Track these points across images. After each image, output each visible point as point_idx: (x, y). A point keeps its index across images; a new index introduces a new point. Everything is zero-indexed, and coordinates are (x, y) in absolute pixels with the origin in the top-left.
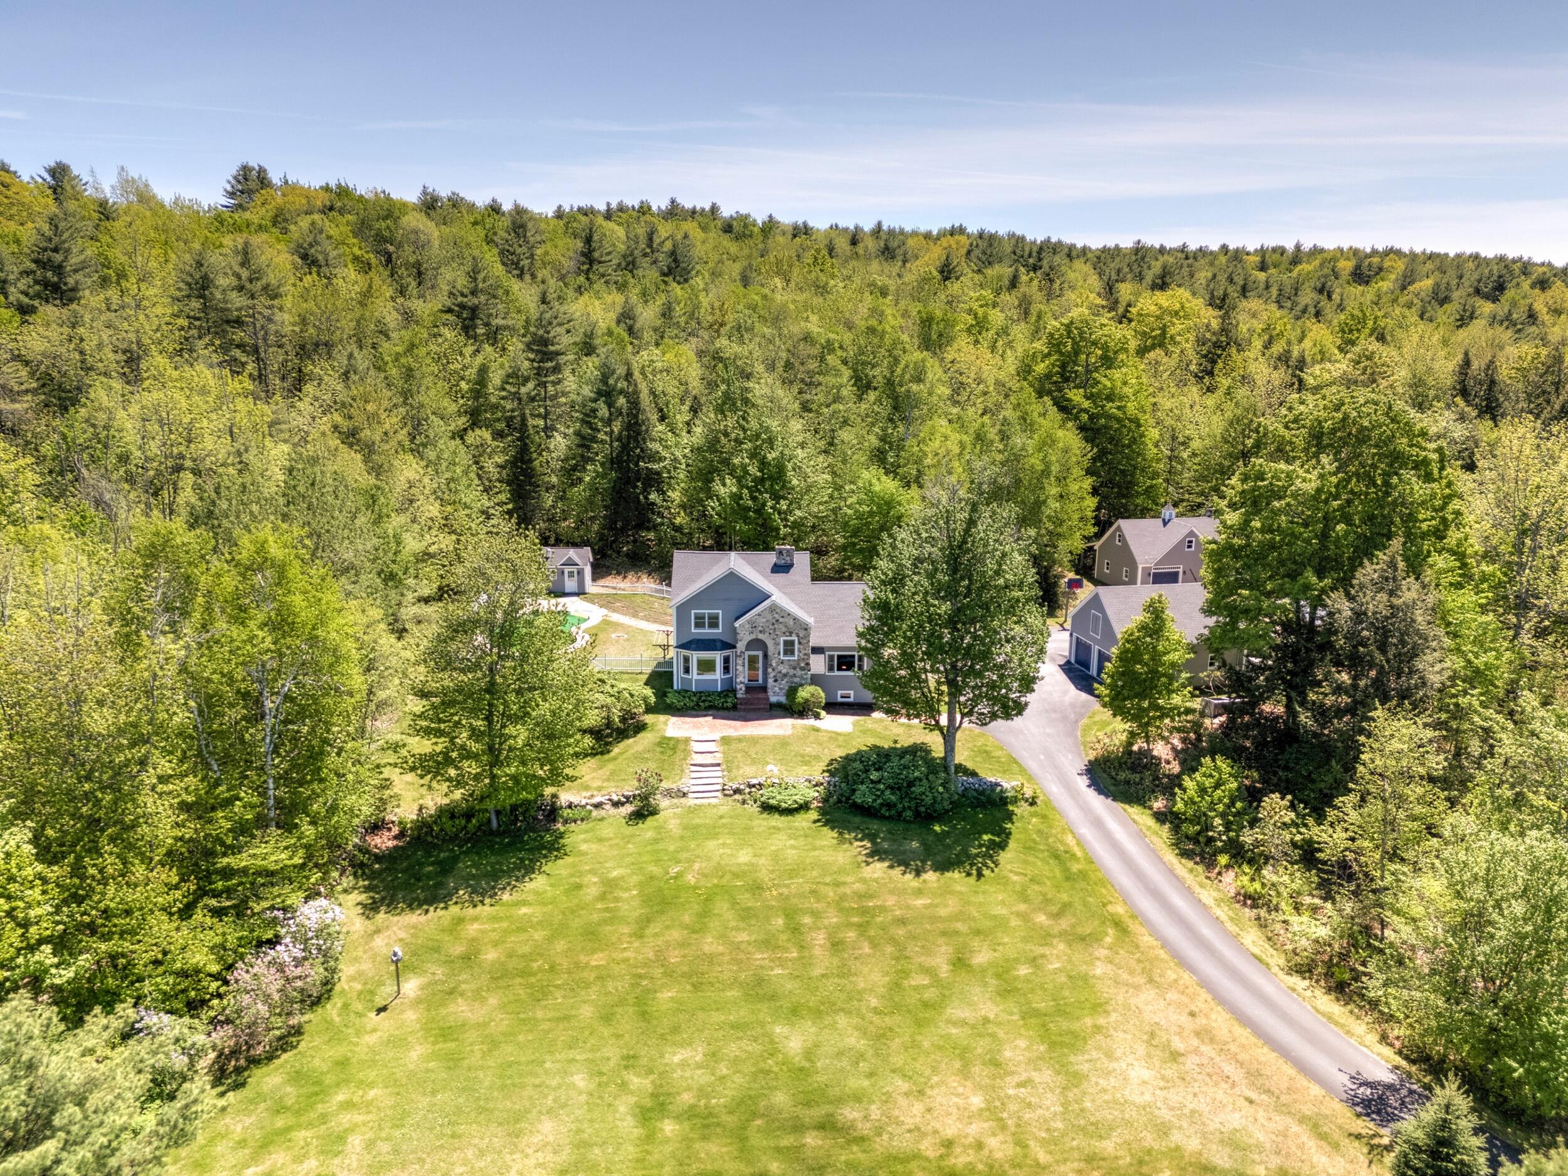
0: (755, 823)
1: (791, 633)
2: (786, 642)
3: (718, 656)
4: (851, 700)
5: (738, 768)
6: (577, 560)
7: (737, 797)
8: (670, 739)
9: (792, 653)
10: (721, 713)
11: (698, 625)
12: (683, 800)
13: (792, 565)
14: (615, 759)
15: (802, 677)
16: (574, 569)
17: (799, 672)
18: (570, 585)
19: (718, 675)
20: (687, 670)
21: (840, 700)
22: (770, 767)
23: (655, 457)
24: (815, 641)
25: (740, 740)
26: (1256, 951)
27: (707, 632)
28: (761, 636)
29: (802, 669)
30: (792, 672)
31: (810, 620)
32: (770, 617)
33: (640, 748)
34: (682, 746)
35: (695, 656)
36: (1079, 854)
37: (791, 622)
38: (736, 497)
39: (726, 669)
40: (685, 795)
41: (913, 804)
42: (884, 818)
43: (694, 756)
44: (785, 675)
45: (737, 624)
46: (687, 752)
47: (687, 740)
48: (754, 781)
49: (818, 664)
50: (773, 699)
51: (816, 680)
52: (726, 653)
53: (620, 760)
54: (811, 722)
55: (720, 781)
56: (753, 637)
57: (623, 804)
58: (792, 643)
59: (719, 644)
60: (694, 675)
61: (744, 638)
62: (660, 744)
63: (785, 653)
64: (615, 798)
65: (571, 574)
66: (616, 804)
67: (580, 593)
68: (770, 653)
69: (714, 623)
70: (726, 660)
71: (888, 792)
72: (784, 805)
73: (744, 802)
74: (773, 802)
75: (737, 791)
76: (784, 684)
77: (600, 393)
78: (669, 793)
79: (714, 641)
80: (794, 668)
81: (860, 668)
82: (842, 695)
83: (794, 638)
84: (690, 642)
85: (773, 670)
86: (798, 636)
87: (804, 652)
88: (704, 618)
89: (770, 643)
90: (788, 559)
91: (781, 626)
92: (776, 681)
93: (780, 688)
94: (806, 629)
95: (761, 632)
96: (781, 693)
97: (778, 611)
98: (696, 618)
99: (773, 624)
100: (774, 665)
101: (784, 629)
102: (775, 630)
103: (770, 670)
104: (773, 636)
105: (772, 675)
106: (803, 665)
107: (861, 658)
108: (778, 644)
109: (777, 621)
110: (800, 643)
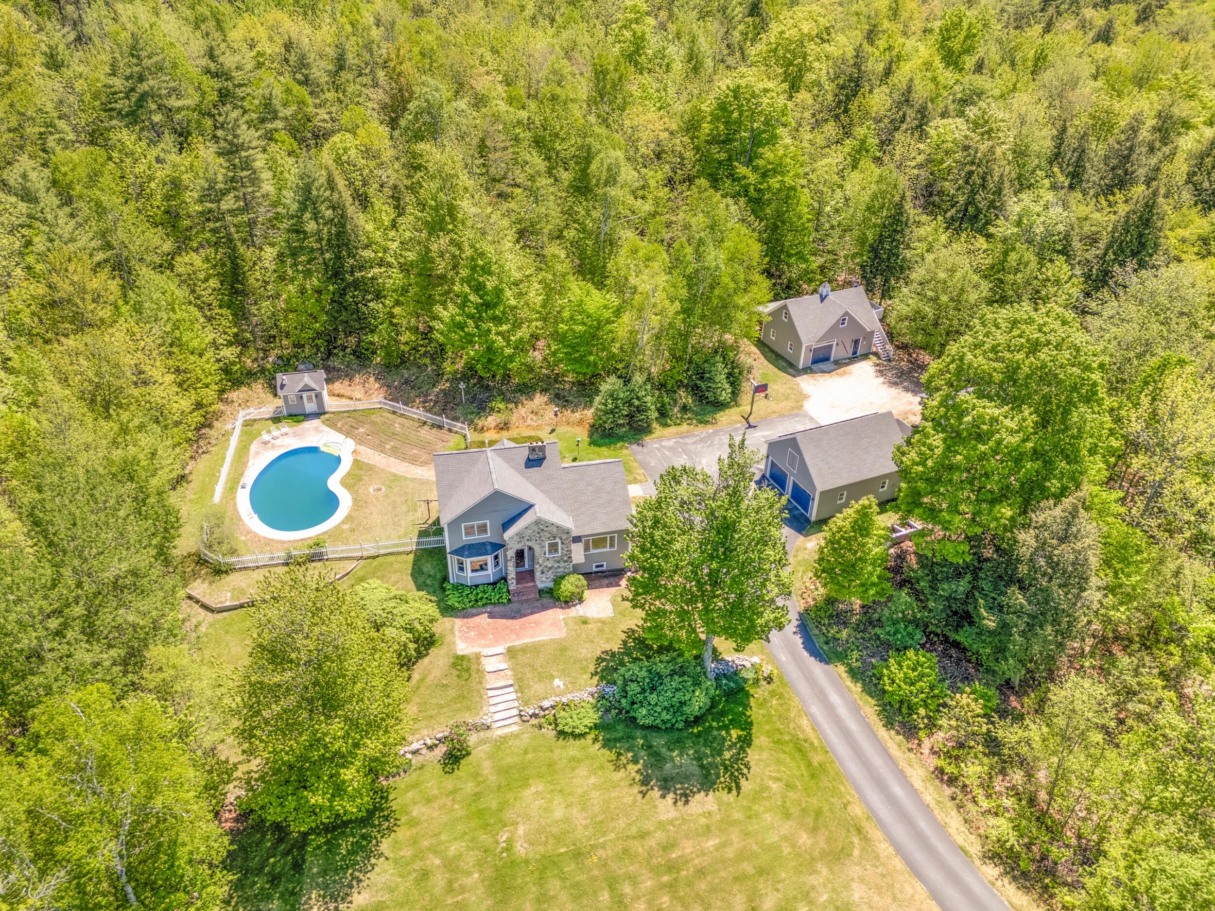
0: (557, 752)
1: (554, 538)
2: (550, 545)
3: (489, 559)
4: (604, 568)
5: (529, 687)
6: (313, 385)
7: (534, 721)
8: (463, 658)
9: (556, 551)
10: (498, 609)
11: (469, 533)
12: (488, 733)
13: (544, 458)
15: (565, 568)
16: (313, 394)
17: (562, 564)
18: (310, 406)
19: (490, 571)
20: (461, 569)
21: (595, 569)
22: (557, 682)
24: (574, 533)
25: (524, 649)
26: (960, 840)
27: (477, 538)
28: (528, 544)
29: (565, 561)
30: (556, 565)
31: (570, 525)
32: (536, 529)
33: (436, 673)
34: (474, 667)
35: (468, 561)
36: (816, 742)
37: (555, 529)
39: (497, 565)
40: (488, 727)
43: (488, 676)
44: (551, 568)
45: (504, 534)
46: (481, 672)
47: (478, 656)
48: (546, 704)
49: (577, 551)
50: (540, 586)
51: (577, 568)
52: (496, 553)
53: (422, 689)
55: (516, 704)
56: (521, 545)
57: (436, 746)
58: (556, 544)
59: (489, 547)
60: (469, 573)
61: (514, 546)
62: (454, 665)
63: (550, 552)
64: (429, 742)
66: (430, 748)
67: (321, 412)
68: (536, 554)
69: (483, 529)
70: (496, 559)
72: (577, 731)
73: (540, 727)
74: (567, 729)
75: (533, 716)
76: (550, 574)
77: (304, 203)
78: (474, 728)
79: (484, 544)
80: (558, 562)
81: (612, 545)
82: (597, 567)
83: (558, 540)
84: (463, 548)
85: (540, 566)
86: (561, 539)
87: (566, 549)
88: (473, 528)
89: (536, 547)
90: (540, 453)
91: (546, 533)
92: (543, 573)
93: (547, 578)
94: (568, 533)
95: (528, 540)
96: (548, 581)
97: (543, 523)
98: (466, 529)
99: (539, 533)
100: (540, 562)
101: (549, 535)
102: (540, 537)
103: (537, 566)
104: (539, 542)
105: (539, 569)
106: (565, 558)
107: (612, 538)
108: (544, 547)
109: (542, 530)
110: (563, 544)
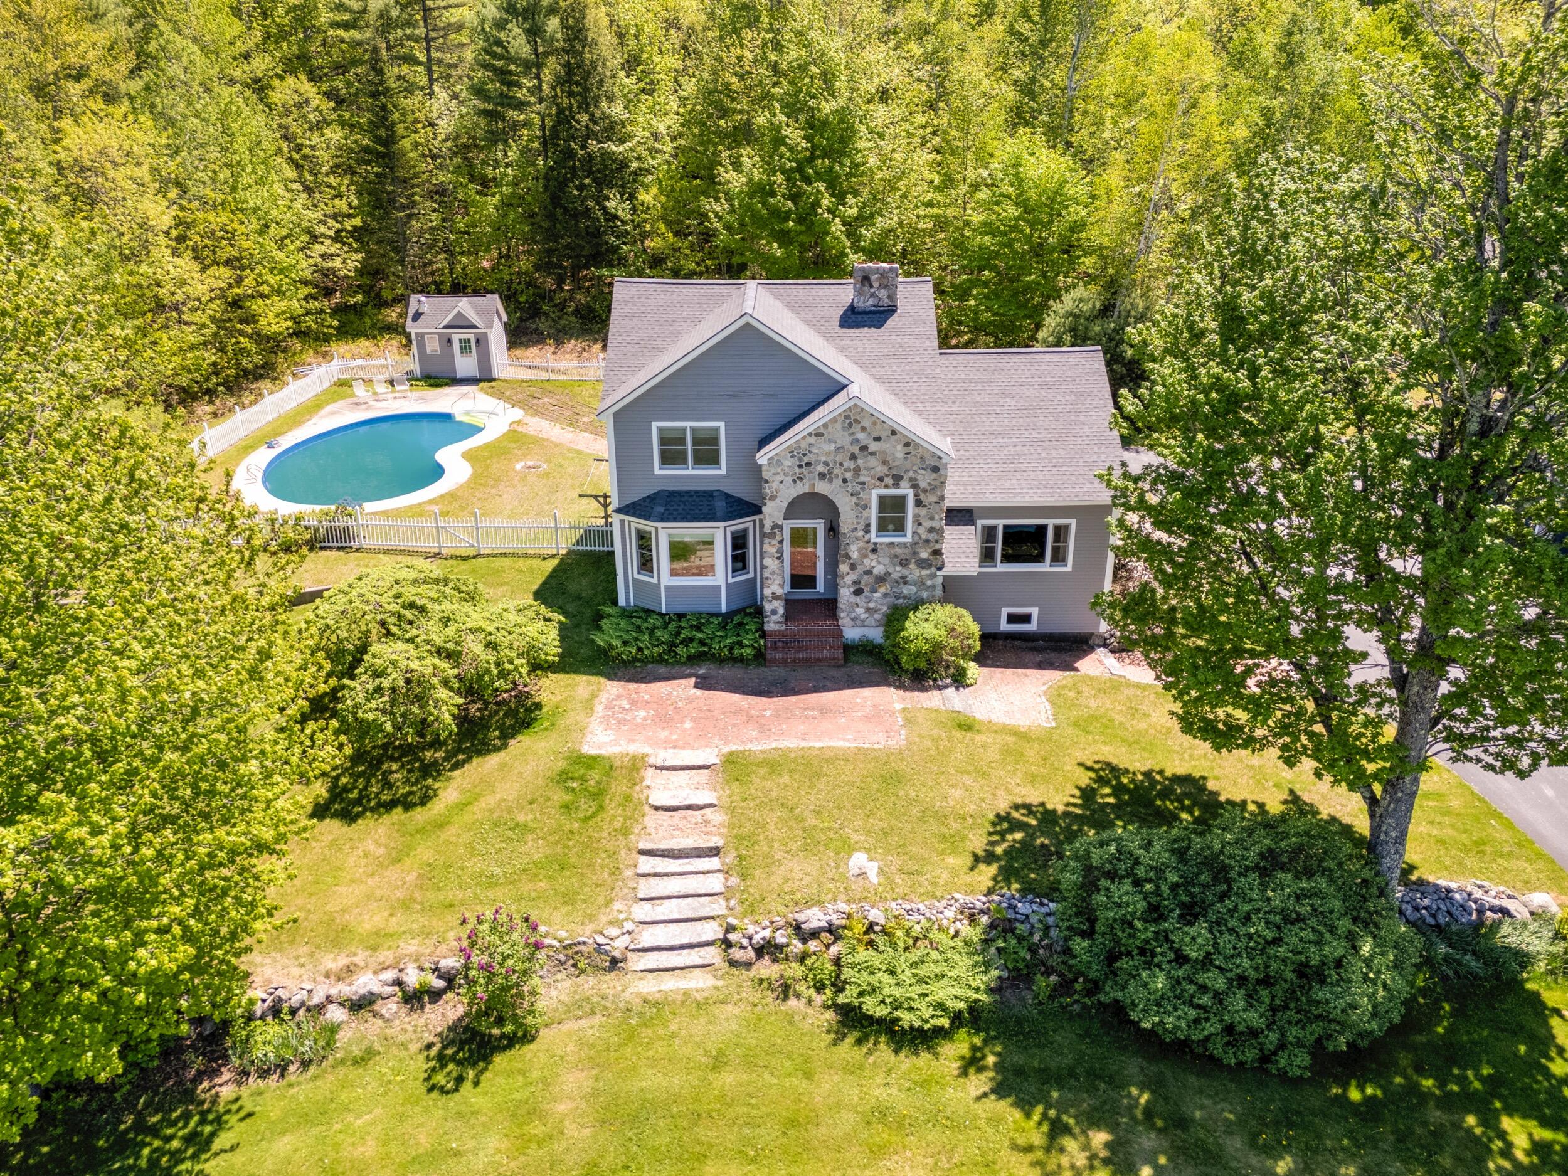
0: (828, 1083)
1: (897, 479)
2: (882, 500)
3: (719, 533)
4: (1032, 627)
5: (770, 863)
6: (474, 318)
7: (766, 969)
8: (592, 761)
9: (900, 528)
10: (726, 672)
11: (671, 457)
12: (610, 983)
13: (891, 311)
14: (440, 825)
15: (921, 584)
16: (469, 335)
17: (914, 572)
18: (466, 365)
19: (719, 575)
20: (646, 564)
21: (1005, 627)
22: (859, 860)
23: (613, 130)
24: (954, 493)
25: (774, 764)
27: (690, 474)
28: (822, 488)
29: (923, 564)
30: (897, 572)
31: (943, 444)
32: (845, 440)
33: (508, 791)
34: (618, 788)
35: (664, 534)
37: (899, 452)
38: (763, 191)
39: (739, 560)
40: (615, 963)
43: (652, 819)
44: (881, 579)
45: (763, 458)
46: (633, 806)
47: (636, 766)
48: (814, 918)
49: (960, 551)
50: (852, 634)
51: (956, 590)
52: (737, 525)
53: (453, 830)
54: (951, 699)
55: (718, 907)
56: (803, 488)
57: (436, 995)
58: (899, 503)
59: (720, 505)
60: (664, 575)
61: (783, 491)
62: (563, 778)
63: (882, 528)
64: (413, 978)
65: (465, 346)
66: (415, 999)
67: (484, 378)
68: (844, 528)
69: (707, 454)
70: (739, 542)
71: (1238, 1001)
72: (907, 1019)
73: (785, 990)
74: (873, 1007)
75: (767, 949)
76: (879, 600)
78: (571, 959)
79: (709, 495)
80: (904, 563)
81: (1059, 557)
82: (1012, 618)
83: (905, 490)
84: (652, 499)
85: (853, 567)
86: (915, 486)
87: (928, 524)
88: (682, 441)
89: (845, 505)
90: (883, 293)
91: (873, 462)
92: (858, 592)
93: (868, 610)
94: (936, 469)
95: (822, 476)
96: (871, 621)
97: (866, 423)
98: (663, 441)
99: (853, 457)
100: (855, 555)
101: (881, 470)
102: (857, 471)
103: (844, 568)
104: (852, 486)
105: (849, 579)
106: (924, 555)
107: (1061, 533)
108: (866, 507)
109: (864, 448)
110: (919, 503)
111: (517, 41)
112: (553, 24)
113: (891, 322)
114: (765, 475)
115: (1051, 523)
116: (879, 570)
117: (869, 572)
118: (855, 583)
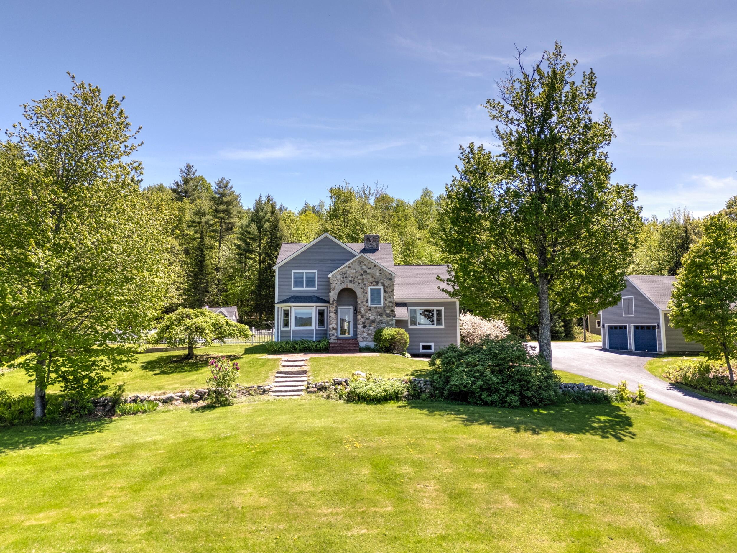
1: (377, 283)
2: (372, 291)
3: (314, 309)
4: (432, 351)
7: (321, 393)
9: (380, 303)
11: (298, 283)
13: (377, 249)
15: (387, 323)
17: (385, 319)
19: (314, 327)
20: (286, 323)
21: (422, 351)
22: (358, 372)
24: (398, 296)
27: (304, 289)
28: (351, 286)
29: (388, 315)
30: (378, 318)
32: (359, 269)
34: (271, 363)
35: (294, 310)
37: (377, 273)
39: (321, 322)
40: (264, 391)
41: (517, 387)
42: (485, 404)
43: (282, 368)
44: (373, 322)
45: (330, 276)
46: (275, 366)
47: (277, 360)
48: (340, 380)
49: (402, 313)
50: (362, 344)
51: (400, 323)
52: (321, 306)
55: (305, 383)
56: (344, 286)
57: (196, 401)
58: (378, 292)
59: (314, 299)
60: (293, 327)
61: (337, 287)
62: (249, 362)
63: (373, 302)
64: (188, 394)
66: (187, 400)
68: (359, 301)
69: (310, 282)
70: (321, 314)
73: (329, 396)
75: (322, 388)
76: (372, 329)
77: (252, 220)
78: (247, 392)
79: (311, 297)
80: (381, 315)
81: (439, 322)
82: (425, 347)
83: (380, 287)
84: (290, 298)
85: (362, 316)
86: (384, 285)
87: (389, 300)
88: (303, 278)
89: (359, 292)
90: (374, 244)
91: (368, 276)
92: (364, 327)
93: (368, 334)
94: (390, 279)
95: (351, 281)
96: (370, 339)
97: (366, 263)
98: (295, 278)
99: (362, 275)
100: (363, 312)
101: (371, 279)
102: (363, 279)
103: (359, 317)
104: (362, 285)
105: (361, 321)
106: (388, 312)
107: (439, 312)
108: (366, 293)
109: (365, 272)
110: (385, 292)
111: (254, 228)
112: (267, 225)
113: (377, 252)
114: (331, 281)
115: (435, 308)
116: (372, 317)
117: (368, 319)
118: (364, 323)
